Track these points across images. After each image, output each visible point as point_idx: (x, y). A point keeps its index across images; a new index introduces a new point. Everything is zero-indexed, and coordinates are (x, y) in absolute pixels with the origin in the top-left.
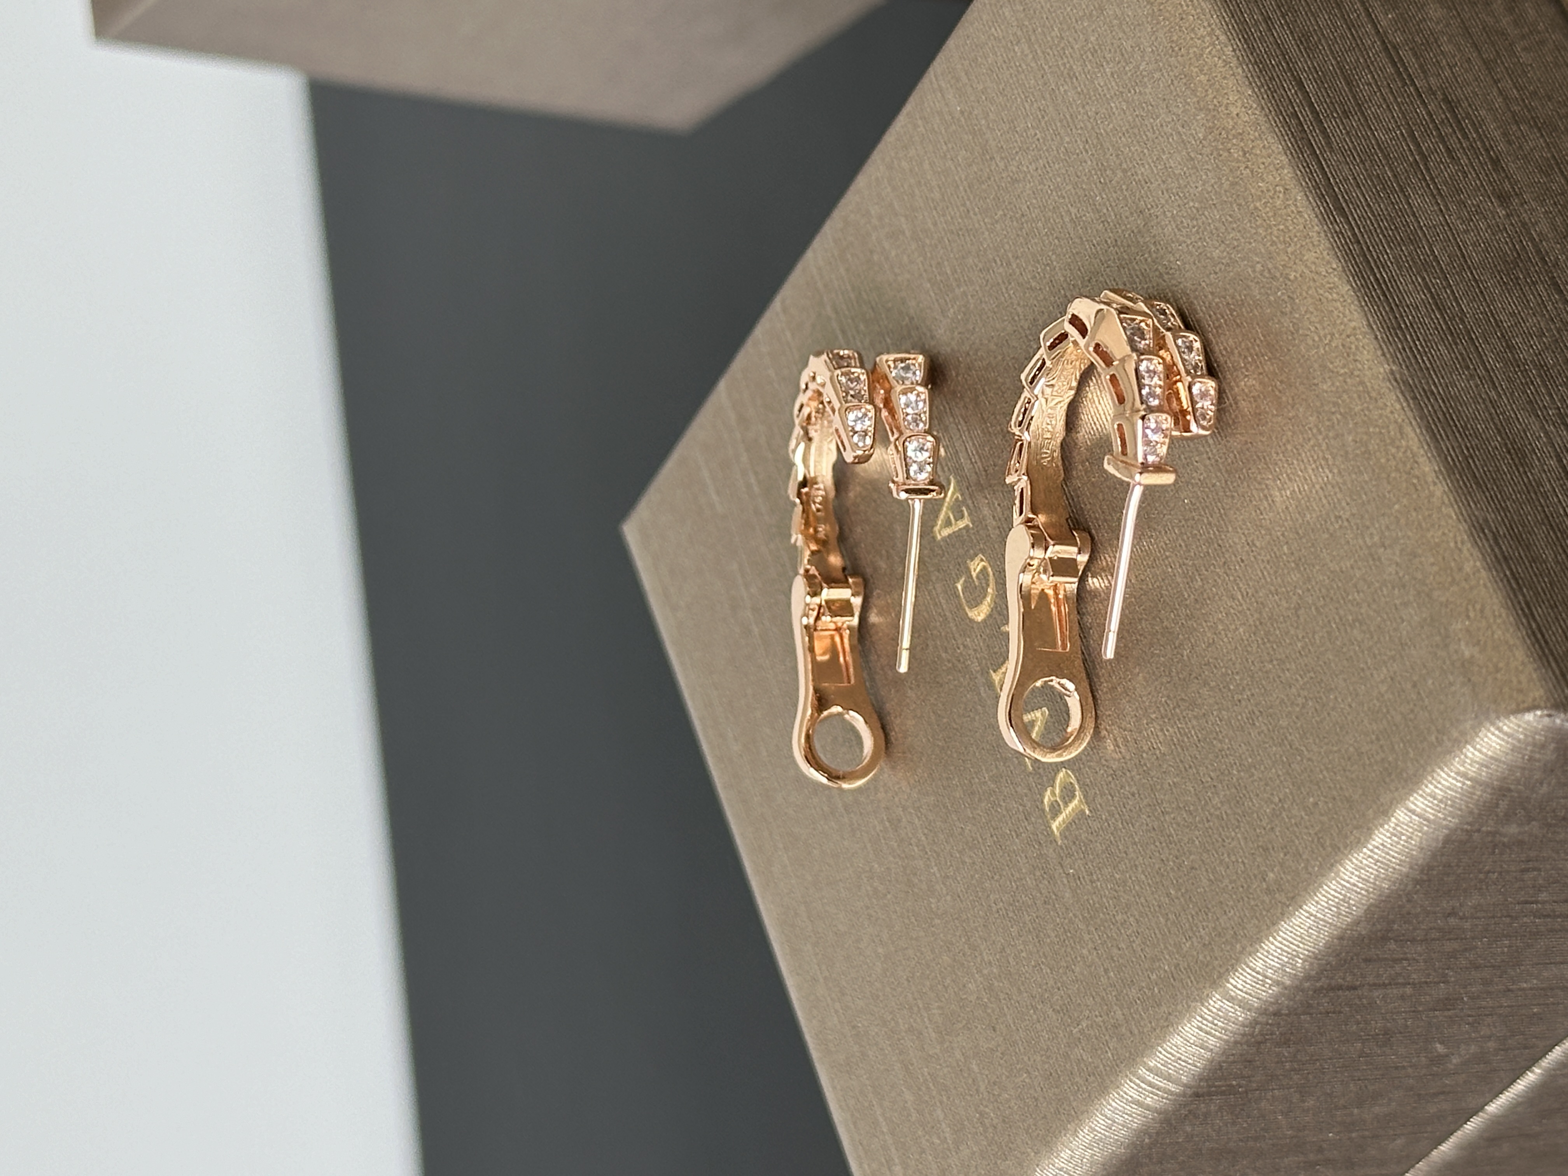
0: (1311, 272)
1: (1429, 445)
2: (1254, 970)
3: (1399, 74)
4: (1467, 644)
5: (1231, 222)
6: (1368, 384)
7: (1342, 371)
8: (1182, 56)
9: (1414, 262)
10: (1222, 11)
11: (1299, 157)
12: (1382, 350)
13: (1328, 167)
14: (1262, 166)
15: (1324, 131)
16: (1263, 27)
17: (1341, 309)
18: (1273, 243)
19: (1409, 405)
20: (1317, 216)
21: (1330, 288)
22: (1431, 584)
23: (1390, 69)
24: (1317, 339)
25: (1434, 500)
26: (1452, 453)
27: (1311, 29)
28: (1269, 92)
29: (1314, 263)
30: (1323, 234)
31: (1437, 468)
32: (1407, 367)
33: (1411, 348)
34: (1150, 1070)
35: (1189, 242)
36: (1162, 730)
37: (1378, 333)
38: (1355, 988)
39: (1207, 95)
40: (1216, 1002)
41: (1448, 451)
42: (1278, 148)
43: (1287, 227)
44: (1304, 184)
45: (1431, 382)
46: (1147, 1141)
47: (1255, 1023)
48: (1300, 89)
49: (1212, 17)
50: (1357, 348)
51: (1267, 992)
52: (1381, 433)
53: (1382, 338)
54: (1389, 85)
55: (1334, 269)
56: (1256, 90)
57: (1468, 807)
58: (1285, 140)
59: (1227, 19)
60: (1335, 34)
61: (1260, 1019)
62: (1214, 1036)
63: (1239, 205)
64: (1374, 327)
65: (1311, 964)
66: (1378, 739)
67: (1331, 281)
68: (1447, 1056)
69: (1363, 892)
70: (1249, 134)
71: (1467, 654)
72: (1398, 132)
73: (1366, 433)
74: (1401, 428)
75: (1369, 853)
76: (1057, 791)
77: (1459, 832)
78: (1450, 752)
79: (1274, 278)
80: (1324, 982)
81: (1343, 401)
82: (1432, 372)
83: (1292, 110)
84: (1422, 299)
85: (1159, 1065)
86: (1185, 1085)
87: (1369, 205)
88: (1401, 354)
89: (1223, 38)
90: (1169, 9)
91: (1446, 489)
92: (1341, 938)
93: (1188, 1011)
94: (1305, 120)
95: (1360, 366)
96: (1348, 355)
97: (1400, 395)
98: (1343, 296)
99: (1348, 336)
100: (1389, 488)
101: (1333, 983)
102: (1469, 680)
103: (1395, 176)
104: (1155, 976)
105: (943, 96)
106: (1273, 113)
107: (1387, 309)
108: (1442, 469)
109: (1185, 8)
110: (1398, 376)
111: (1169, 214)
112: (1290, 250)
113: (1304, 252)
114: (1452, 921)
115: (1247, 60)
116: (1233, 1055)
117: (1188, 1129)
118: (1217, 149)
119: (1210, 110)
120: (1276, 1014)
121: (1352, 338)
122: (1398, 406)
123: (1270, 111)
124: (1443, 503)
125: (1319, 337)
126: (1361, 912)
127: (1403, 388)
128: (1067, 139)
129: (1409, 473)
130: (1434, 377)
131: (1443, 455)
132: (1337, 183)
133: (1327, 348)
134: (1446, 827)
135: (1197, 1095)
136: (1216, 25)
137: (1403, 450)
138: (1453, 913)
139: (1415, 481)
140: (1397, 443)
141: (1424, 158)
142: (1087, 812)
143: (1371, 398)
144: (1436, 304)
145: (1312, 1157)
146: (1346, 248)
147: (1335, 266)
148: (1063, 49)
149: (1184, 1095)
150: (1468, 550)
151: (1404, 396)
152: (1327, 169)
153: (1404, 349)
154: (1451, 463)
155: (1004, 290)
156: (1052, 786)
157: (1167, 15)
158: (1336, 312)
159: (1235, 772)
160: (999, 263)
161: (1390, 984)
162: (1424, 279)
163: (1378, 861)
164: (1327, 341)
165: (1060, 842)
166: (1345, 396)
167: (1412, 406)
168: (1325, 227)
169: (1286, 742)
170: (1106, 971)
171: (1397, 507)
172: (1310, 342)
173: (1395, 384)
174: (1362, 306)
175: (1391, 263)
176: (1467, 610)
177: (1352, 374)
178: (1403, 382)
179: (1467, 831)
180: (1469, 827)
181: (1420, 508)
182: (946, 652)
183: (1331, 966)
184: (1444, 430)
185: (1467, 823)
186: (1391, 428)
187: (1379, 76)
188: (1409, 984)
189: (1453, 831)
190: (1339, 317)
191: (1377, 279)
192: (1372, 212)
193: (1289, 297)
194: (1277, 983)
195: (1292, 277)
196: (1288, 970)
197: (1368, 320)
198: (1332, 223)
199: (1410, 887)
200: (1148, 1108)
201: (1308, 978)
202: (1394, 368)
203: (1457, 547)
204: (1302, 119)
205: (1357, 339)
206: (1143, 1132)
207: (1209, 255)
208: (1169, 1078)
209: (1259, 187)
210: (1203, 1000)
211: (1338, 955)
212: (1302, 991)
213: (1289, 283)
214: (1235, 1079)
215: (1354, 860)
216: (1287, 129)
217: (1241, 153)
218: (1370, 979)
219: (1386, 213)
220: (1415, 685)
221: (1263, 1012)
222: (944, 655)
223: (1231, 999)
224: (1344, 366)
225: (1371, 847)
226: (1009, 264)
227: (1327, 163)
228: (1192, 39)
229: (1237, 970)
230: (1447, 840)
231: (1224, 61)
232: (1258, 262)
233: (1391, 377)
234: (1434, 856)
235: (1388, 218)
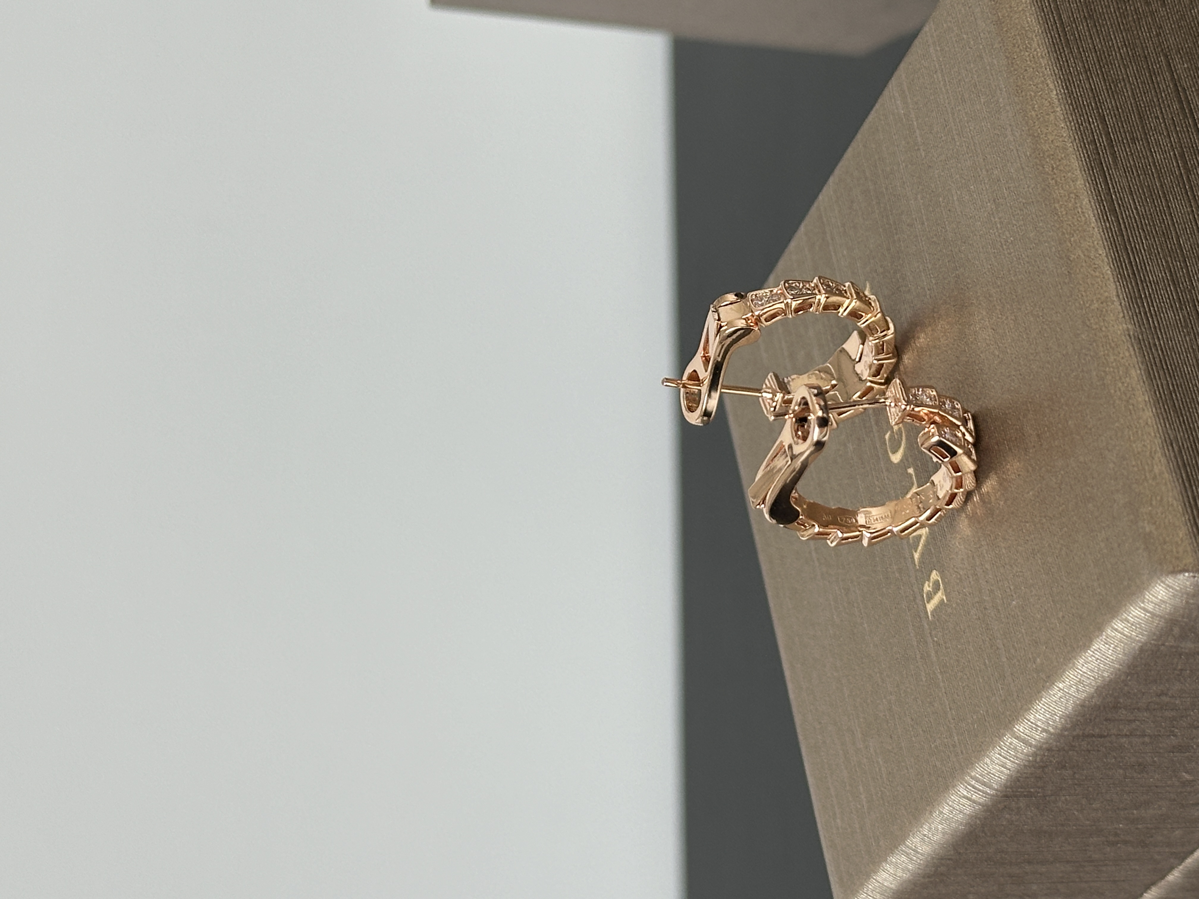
0: (1085, 255)
1: (1144, 382)
2: (1029, 721)
3: (1182, 108)
4: (1149, 522)
5: (1040, 216)
6: (1110, 337)
7: (1094, 327)
8: (1022, 97)
9: (1162, 249)
10: (1054, 65)
11: (1089, 173)
12: (1124, 313)
13: (1111, 179)
14: (1063, 179)
15: (1113, 154)
16: (1083, 77)
17: (1100, 283)
18: (1063, 234)
19: (1135, 353)
20: (1094, 216)
21: (1095, 268)
22: (1132, 479)
23: (1176, 106)
24: (1082, 302)
25: (1141, 421)
26: (1161, 389)
27: (1121, 78)
28: (1077, 125)
29: (1087, 249)
30: (1096, 229)
31: (1147, 399)
32: (1140, 326)
33: (1145, 313)
34: (972, 777)
35: (1018, 225)
36: (987, 553)
37: (1123, 301)
38: (1105, 737)
39: (1034, 126)
40: (1008, 739)
41: (1158, 387)
42: (1075, 164)
43: (1073, 223)
44: (1089, 192)
45: (1155, 337)
46: (978, 822)
47: (1035, 755)
48: (1101, 123)
49: (1046, 69)
50: (1107, 311)
51: (1038, 736)
52: (1113, 371)
53: (1125, 305)
54: (1173, 117)
55: (1100, 255)
56: (1068, 124)
57: (1151, 630)
58: (1082, 161)
59: (1056, 71)
60: (1139, 80)
61: (1038, 752)
62: (1009, 760)
63: (1046, 205)
64: (1121, 297)
65: (1066, 720)
66: (1098, 579)
67: (1097, 263)
68: (1193, 781)
69: (1091, 678)
70: (1058, 155)
71: (1147, 530)
72: (1172, 153)
73: (1104, 371)
74: (1127, 369)
75: (1091, 653)
76: (931, 585)
77: (1149, 645)
78: (1134, 594)
79: (1061, 258)
80: (1078, 732)
81: (1094, 347)
82: (1158, 330)
83: (1092, 138)
84: (1162, 276)
85: (977, 775)
86: (996, 790)
87: (1136, 209)
88: (1137, 316)
89: (1051, 86)
90: (1018, 62)
91: (1151, 414)
92: (1082, 706)
93: (992, 744)
94: (1101, 145)
95: (1106, 324)
96: (1100, 317)
97: (1130, 346)
98: (1103, 274)
99: (1102, 303)
100: (1114, 410)
101: (1086, 732)
102: (1147, 547)
103: (1161, 186)
104: (975, 717)
105: (895, 101)
106: (1077, 141)
107: (1134, 284)
108: (1151, 400)
109: (1029, 63)
110: (1131, 333)
111: (1008, 204)
112: (1072, 239)
113: (1082, 241)
114: (1165, 699)
115: (1065, 102)
116: (1027, 773)
117: (1007, 816)
118: (1037, 165)
119: (1035, 136)
120: (1049, 750)
121: (1105, 304)
122: (1127, 354)
123: (1075, 139)
124: (1147, 424)
125: (1084, 302)
126: (1092, 690)
127: (1133, 341)
128: (958, 144)
129: (1128, 401)
130: (1159, 333)
131: (1153, 390)
132: (1115, 192)
133: (1087, 310)
134: (1139, 641)
135: (1006, 796)
136: (1048, 76)
137: (1126, 385)
138: (1162, 694)
139: (1131, 407)
140: (1123, 380)
141: (1188, 171)
142: (945, 600)
143: (1111, 347)
144: (1173, 281)
145: (1111, 838)
146: (1112, 239)
147: (1101, 252)
148: (959, 80)
149: (997, 795)
150: (1159, 458)
151: (1133, 346)
152: (1109, 182)
153: (1140, 313)
154: (1158, 395)
155: (920, 241)
156: (928, 581)
157: (1016, 67)
158: (1096, 285)
159: (1023, 588)
160: (918, 222)
161: (1131, 735)
162: (1167, 262)
163: (1098, 659)
164: (1087, 305)
165: (930, 618)
166: (1095, 344)
167: (1137, 354)
168: (1099, 224)
169: (1050, 573)
170: (950, 709)
171: (1117, 424)
172: (1077, 305)
173: (1128, 338)
174: (1115, 282)
175: (1145, 250)
176: (1151, 500)
177: (1101, 329)
178: (1135, 337)
179: (1155, 645)
180: (1156, 643)
181: (1131, 426)
182: (878, 481)
183: (1081, 722)
184: (1158, 372)
185: (1153, 640)
186: (1121, 368)
187: (1166, 110)
188: (1146, 735)
189: (1145, 644)
190: (1098, 288)
191: (1130, 262)
192: (1138, 213)
193: (1068, 272)
194: (1044, 730)
195: (1071, 259)
196: (1050, 723)
197: (1117, 292)
198: (1104, 221)
199: (1123, 677)
200: (974, 802)
201: (1064, 729)
202: (1130, 327)
203: (1151, 455)
204: (1098, 145)
205: (1107, 305)
206: (973, 817)
207: (1028, 236)
208: (984, 784)
209: (1059, 193)
210: (1000, 737)
211: (1084, 716)
212: (1064, 736)
213: (1069, 262)
214: (1033, 788)
215: (1083, 657)
216: (1085, 152)
217: (1051, 169)
218: (1114, 731)
219: (1148, 213)
220: (1119, 545)
221: (1040, 748)
222: (876, 483)
223: (1017, 738)
224: (1096, 323)
225: (1092, 650)
226: (923, 224)
227: (1110, 177)
228: (1030, 85)
229: (1019, 720)
230: (1142, 650)
231: (1049, 102)
232: (1054, 246)
233: (1127, 333)
234: (1134, 658)
235: (1149, 217)
